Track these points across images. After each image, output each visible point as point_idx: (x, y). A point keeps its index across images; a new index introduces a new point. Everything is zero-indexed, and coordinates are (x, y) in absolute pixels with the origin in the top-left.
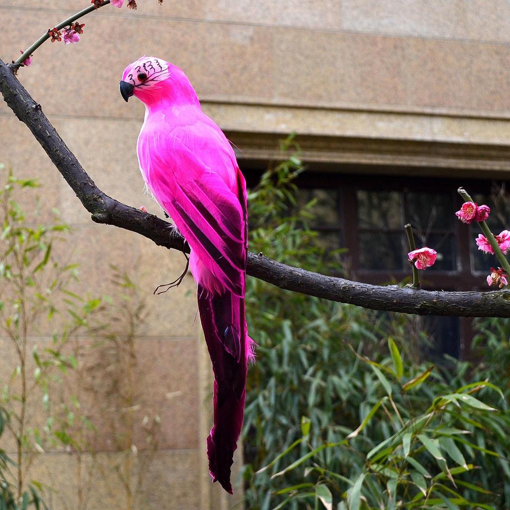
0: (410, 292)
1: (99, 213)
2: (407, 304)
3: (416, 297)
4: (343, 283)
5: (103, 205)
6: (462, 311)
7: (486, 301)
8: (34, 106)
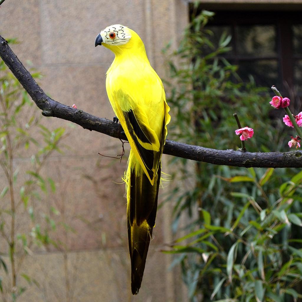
0: (240, 153)
1: (46, 110)
2: (237, 161)
3: (243, 157)
4: (199, 149)
5: (49, 105)
6: (271, 165)
7: (285, 158)
8: (2, 42)
